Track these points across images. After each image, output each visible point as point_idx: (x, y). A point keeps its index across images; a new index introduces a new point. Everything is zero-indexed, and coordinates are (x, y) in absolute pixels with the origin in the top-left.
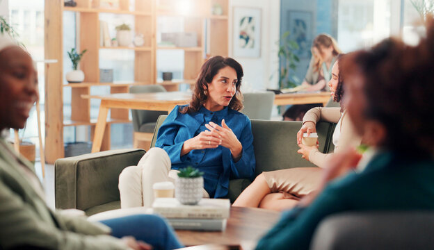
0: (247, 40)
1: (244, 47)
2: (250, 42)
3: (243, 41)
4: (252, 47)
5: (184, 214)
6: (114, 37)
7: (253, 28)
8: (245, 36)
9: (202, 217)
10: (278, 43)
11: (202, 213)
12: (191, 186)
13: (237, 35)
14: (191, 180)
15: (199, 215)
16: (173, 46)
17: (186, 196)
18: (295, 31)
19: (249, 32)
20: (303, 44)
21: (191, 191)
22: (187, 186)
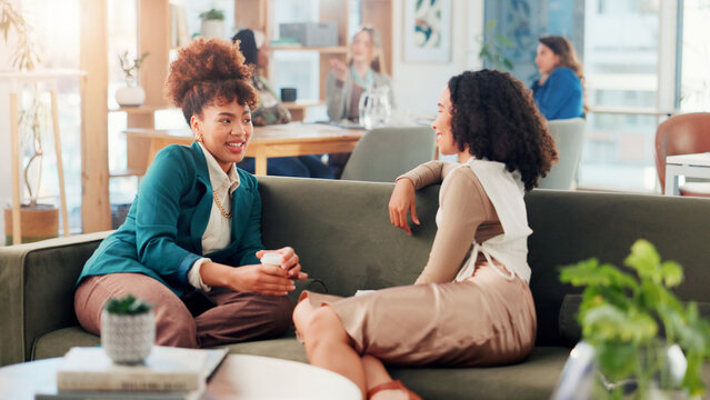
0: (428, 33)
1: (422, 45)
2: (434, 37)
3: (421, 36)
4: (437, 45)
5: (115, 384)
6: (197, 32)
7: (439, 14)
8: (425, 28)
9: (148, 388)
10: (481, 38)
11: (148, 380)
12: (130, 330)
13: (411, 24)
14: (128, 319)
15: (144, 385)
16: (298, 45)
17: (121, 349)
18: (510, 18)
19: (432, 21)
20: (525, 40)
21: (129, 339)
22: (121, 330)
